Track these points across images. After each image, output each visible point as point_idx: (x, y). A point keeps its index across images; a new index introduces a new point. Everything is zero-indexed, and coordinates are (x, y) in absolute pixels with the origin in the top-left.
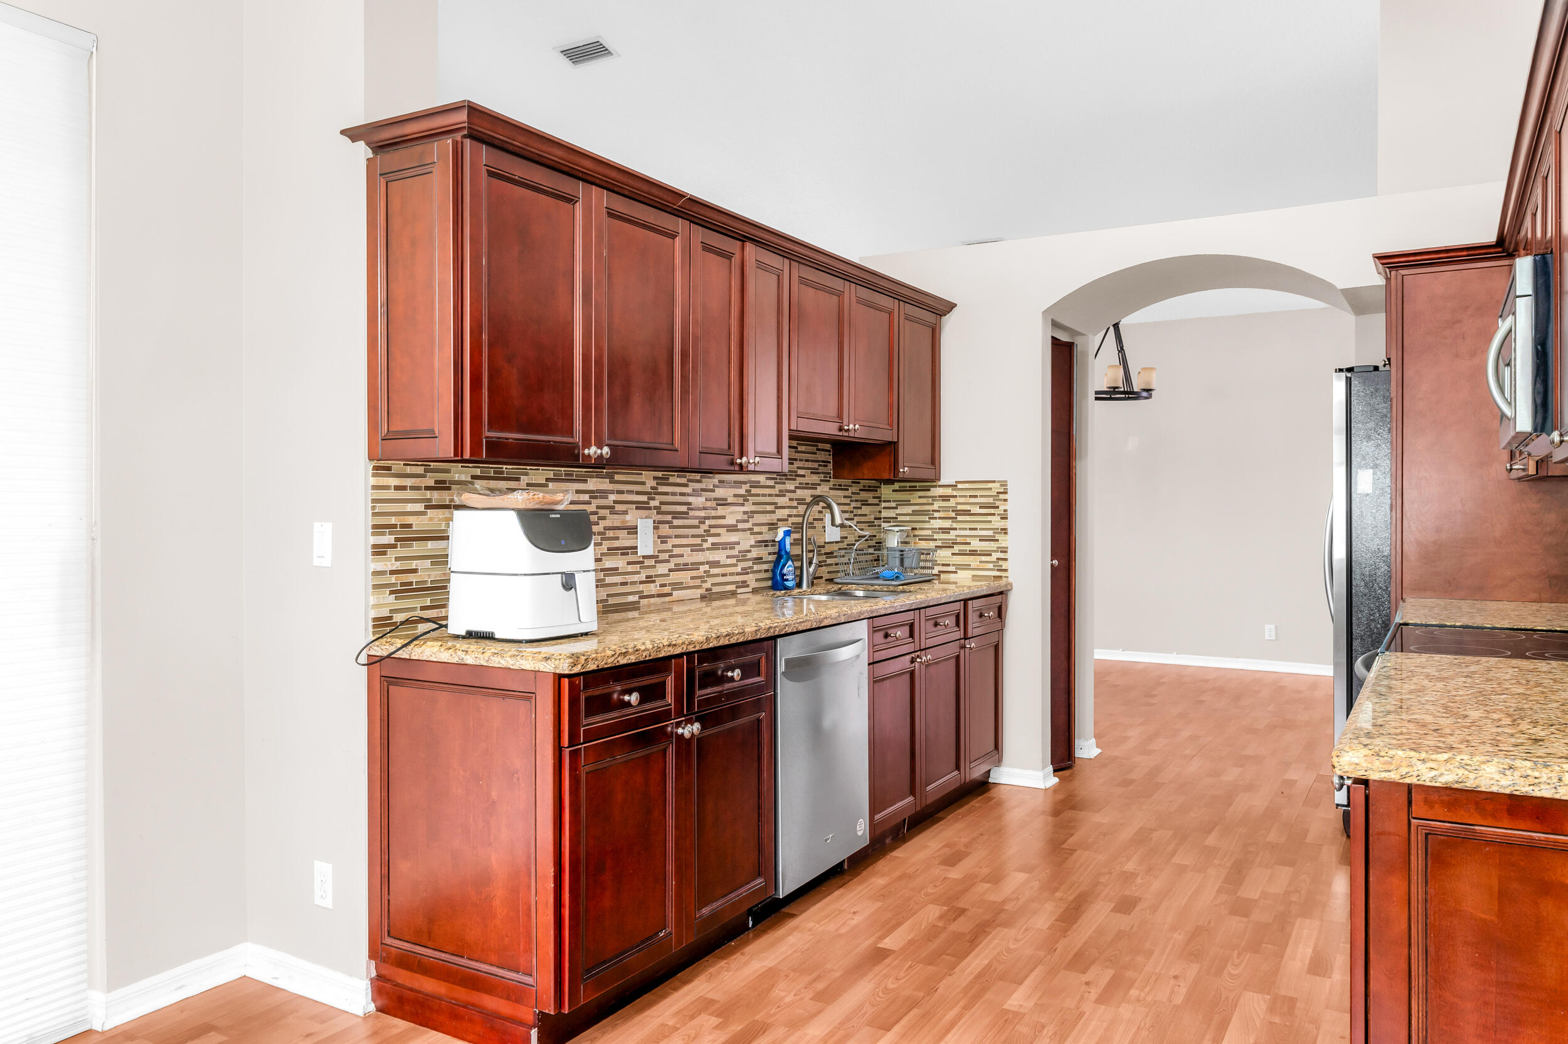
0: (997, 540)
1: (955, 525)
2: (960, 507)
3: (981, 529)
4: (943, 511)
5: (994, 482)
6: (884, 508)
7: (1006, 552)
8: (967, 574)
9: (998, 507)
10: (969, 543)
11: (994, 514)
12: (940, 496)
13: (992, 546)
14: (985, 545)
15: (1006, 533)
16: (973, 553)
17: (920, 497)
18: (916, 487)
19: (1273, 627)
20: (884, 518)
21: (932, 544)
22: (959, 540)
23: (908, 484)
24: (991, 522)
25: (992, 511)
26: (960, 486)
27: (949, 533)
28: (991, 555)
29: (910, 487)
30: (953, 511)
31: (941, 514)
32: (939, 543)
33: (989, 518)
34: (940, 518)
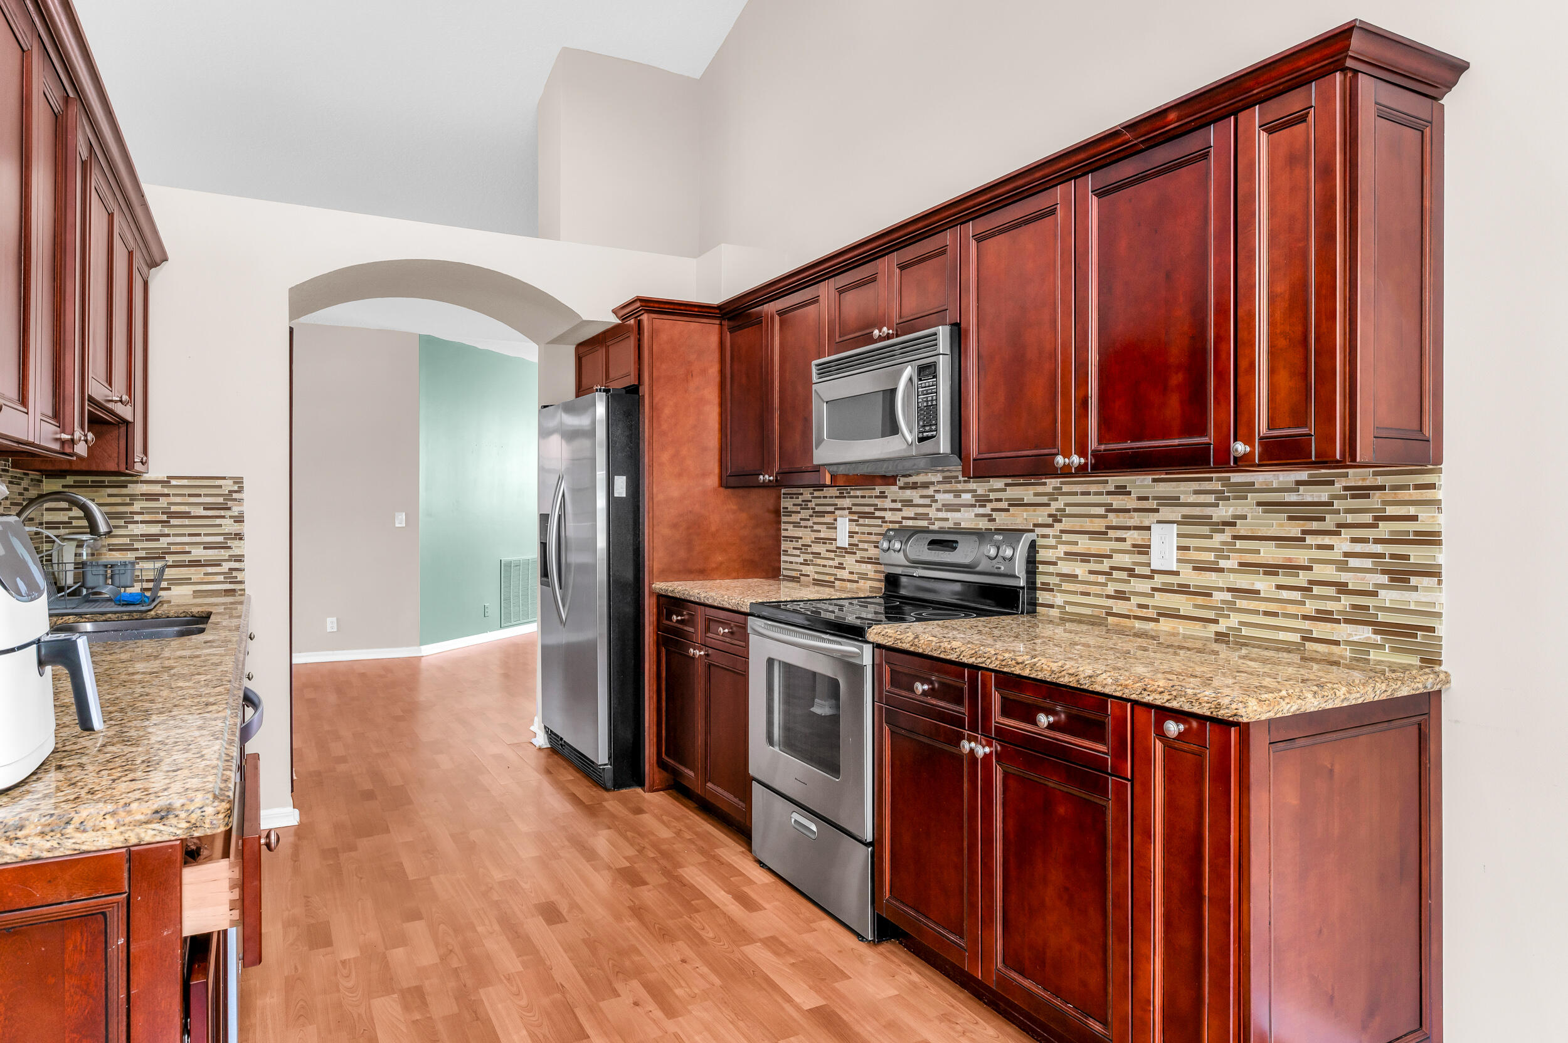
0: (229, 548)
1: (166, 531)
2: (173, 509)
3: (205, 535)
4: (148, 513)
5: (224, 478)
6: (47, 510)
7: (240, 561)
8: (187, 590)
9: (229, 509)
10: (189, 552)
11: (223, 517)
12: (142, 495)
13: (225, 554)
14: (212, 554)
15: (241, 539)
16: (196, 564)
17: (110, 495)
18: (104, 482)
19: (334, 619)
20: (47, 523)
21: (130, 556)
22: (173, 548)
23: (90, 478)
24: (220, 525)
25: (222, 513)
26: (174, 482)
27: (159, 540)
28: (219, 565)
29: (92, 482)
30: (163, 513)
31: (146, 517)
32: (142, 554)
33: (218, 521)
34: (142, 522)
